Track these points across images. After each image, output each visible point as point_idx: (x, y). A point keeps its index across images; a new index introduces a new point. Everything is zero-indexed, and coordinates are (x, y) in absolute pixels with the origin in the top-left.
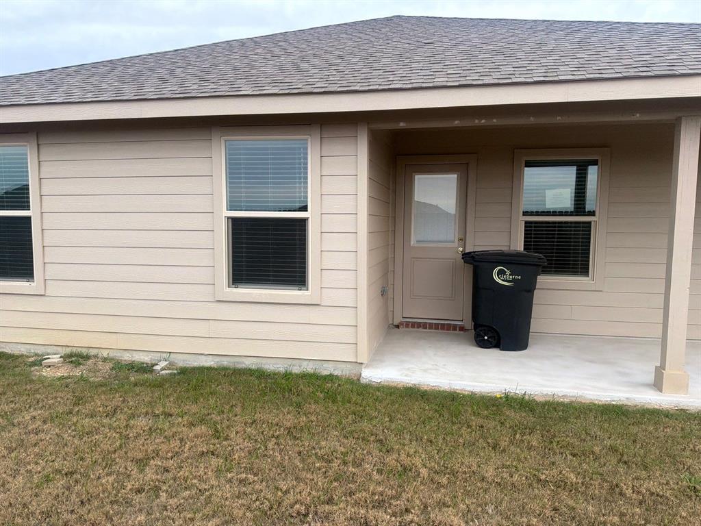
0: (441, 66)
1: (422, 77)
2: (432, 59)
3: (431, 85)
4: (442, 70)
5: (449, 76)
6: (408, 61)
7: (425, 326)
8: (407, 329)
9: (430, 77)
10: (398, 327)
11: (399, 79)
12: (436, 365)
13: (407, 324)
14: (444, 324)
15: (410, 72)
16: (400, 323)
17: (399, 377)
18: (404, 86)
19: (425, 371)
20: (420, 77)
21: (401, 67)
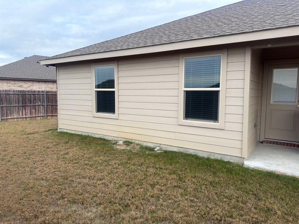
0: (291, 16)
1: (281, 22)
2: (286, 13)
3: (286, 26)
4: (292, 18)
5: (296, 20)
6: (272, 15)
7: (277, 143)
8: (267, 144)
9: (285, 22)
10: (262, 142)
11: (268, 24)
12: (284, 163)
13: (267, 142)
14: (288, 143)
15: (274, 21)
16: (263, 141)
17: (264, 167)
18: (271, 28)
19: (278, 165)
20: (279, 23)
21: (269, 19)
